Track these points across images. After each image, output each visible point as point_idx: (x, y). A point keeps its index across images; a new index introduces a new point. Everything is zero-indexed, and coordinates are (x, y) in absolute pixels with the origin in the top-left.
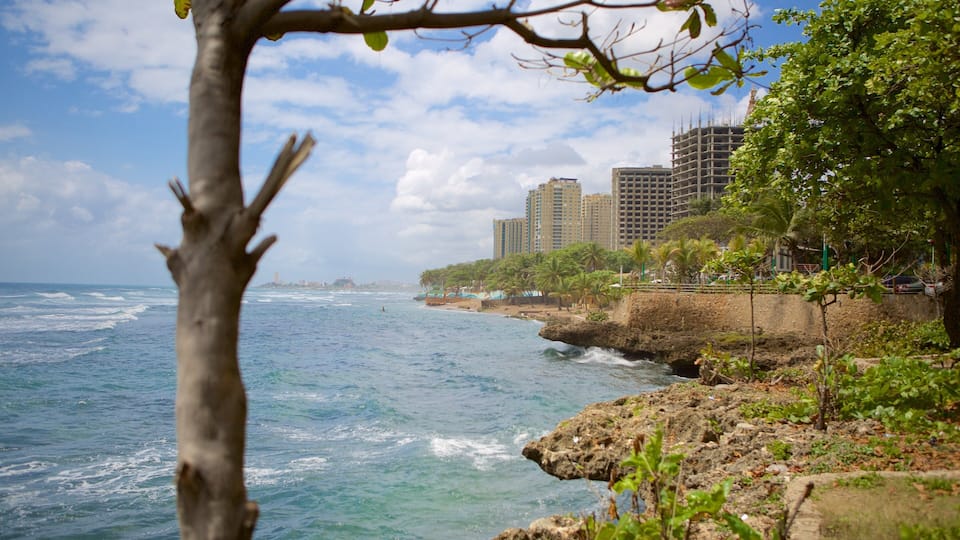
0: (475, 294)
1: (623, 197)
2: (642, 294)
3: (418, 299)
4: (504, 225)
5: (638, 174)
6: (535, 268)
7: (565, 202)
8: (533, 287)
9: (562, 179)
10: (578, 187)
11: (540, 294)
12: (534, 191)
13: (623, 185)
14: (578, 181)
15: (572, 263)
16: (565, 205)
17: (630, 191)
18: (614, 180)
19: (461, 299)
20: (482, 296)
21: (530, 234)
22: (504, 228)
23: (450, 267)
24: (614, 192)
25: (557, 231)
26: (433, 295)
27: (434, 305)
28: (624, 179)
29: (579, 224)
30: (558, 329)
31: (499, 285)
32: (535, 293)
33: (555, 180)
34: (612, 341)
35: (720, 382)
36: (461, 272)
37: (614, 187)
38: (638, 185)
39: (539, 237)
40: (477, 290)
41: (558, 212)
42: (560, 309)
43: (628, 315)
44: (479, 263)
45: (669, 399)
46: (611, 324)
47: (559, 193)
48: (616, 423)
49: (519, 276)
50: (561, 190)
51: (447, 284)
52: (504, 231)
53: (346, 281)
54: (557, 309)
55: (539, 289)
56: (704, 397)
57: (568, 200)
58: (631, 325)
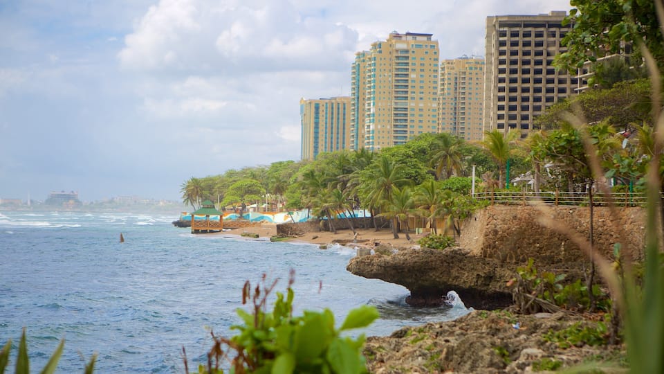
0: (270, 216)
1: (502, 62)
2: (503, 207)
3: (180, 224)
4: (317, 108)
5: (526, 26)
6: (359, 175)
7: (413, 70)
8: (357, 204)
9: (408, 34)
10: (434, 46)
11: (368, 215)
12: (364, 54)
13: (503, 44)
14: (433, 38)
15: (415, 166)
16: (413, 76)
17: (515, 53)
18: (488, 36)
19: (247, 224)
20: (280, 218)
21: (358, 122)
22: (317, 113)
23: (231, 174)
24: (489, 54)
25: (401, 117)
26: (203, 217)
27: (205, 232)
28: (504, 35)
29: (435, 105)
30: (376, 260)
31: (305, 200)
32: (360, 213)
33: (397, 36)
34: (457, 278)
35: (540, 310)
36: (248, 182)
37: (488, 47)
38: (526, 44)
39: (372, 127)
40: (272, 209)
41: (402, 87)
42: (396, 237)
43: (482, 239)
44: (277, 167)
45: (461, 328)
46: (455, 252)
47: (403, 56)
48: (378, 355)
49: (335, 187)
50: (407, 51)
51: (225, 201)
52: (317, 118)
53: (68, 197)
54: (392, 236)
55: (366, 206)
56: (506, 325)
57: (418, 68)
58: (484, 254)
